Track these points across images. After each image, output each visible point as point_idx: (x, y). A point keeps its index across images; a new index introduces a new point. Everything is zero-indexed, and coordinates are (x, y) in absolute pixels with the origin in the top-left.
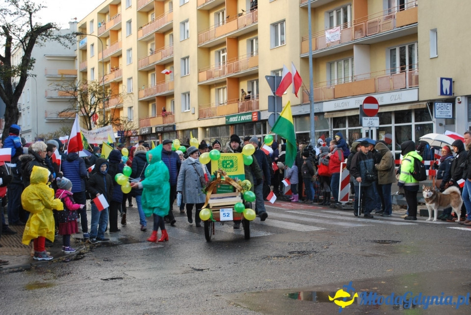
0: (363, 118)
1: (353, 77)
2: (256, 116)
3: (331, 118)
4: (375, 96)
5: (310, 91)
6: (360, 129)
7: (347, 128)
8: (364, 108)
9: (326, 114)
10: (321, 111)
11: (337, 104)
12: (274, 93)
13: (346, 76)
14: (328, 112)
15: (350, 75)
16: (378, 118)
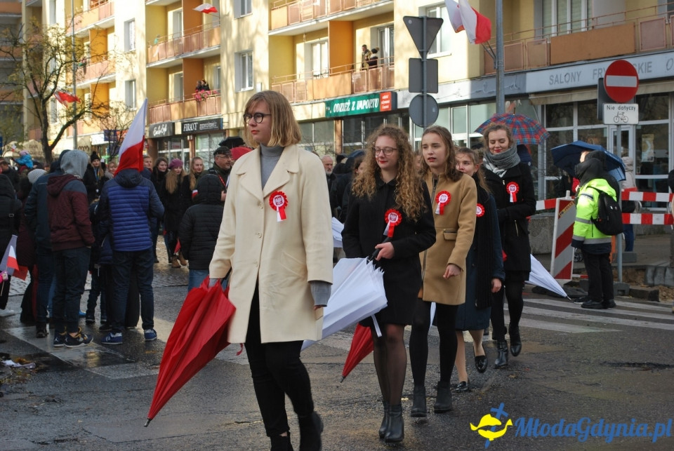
0: (605, 106)
1: (590, 20)
2: (388, 102)
3: (543, 106)
4: (631, 61)
5: (497, 48)
6: (602, 130)
7: (575, 128)
8: (607, 85)
9: (532, 97)
10: (523, 92)
11: (555, 77)
12: (422, 53)
13: (574, 19)
14: (536, 93)
15: (584, 16)
16: (636, 106)
